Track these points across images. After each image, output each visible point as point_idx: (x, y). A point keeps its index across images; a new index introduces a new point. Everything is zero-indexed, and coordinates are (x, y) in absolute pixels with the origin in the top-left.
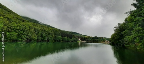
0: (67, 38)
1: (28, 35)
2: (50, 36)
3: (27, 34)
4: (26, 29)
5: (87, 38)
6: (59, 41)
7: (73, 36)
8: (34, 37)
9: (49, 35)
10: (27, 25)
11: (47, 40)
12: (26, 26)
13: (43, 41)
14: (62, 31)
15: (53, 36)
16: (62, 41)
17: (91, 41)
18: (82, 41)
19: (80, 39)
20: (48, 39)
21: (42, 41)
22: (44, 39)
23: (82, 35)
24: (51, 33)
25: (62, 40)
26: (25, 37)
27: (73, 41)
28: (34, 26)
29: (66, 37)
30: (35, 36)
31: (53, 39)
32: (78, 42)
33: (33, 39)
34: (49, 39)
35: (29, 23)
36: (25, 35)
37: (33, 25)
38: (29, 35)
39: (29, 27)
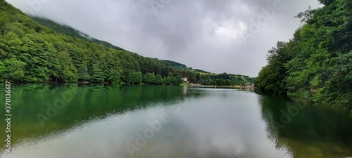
0: (155, 75)
1: (53, 67)
2: (112, 71)
3: (51, 64)
4: (47, 53)
5: (203, 77)
6: (136, 83)
7: (171, 70)
8: (70, 73)
9: (109, 67)
10: (49, 42)
11: (106, 80)
12: (46, 43)
13: (95, 82)
14: (143, 58)
15: (121, 70)
16: (142, 84)
17: (213, 84)
18: (192, 85)
19: (186, 80)
20: (108, 77)
21: (93, 82)
22: (98, 77)
23: (191, 68)
24: (113, 62)
25: (143, 82)
26: (45, 71)
27: (169, 84)
28: (68, 44)
29: (153, 74)
30: (73, 71)
31: (121, 78)
32: (182, 86)
33: (68, 79)
34: (110, 78)
35: (53, 36)
36: (46, 68)
37: (65, 40)
38: (56, 66)
39: (56, 47)
